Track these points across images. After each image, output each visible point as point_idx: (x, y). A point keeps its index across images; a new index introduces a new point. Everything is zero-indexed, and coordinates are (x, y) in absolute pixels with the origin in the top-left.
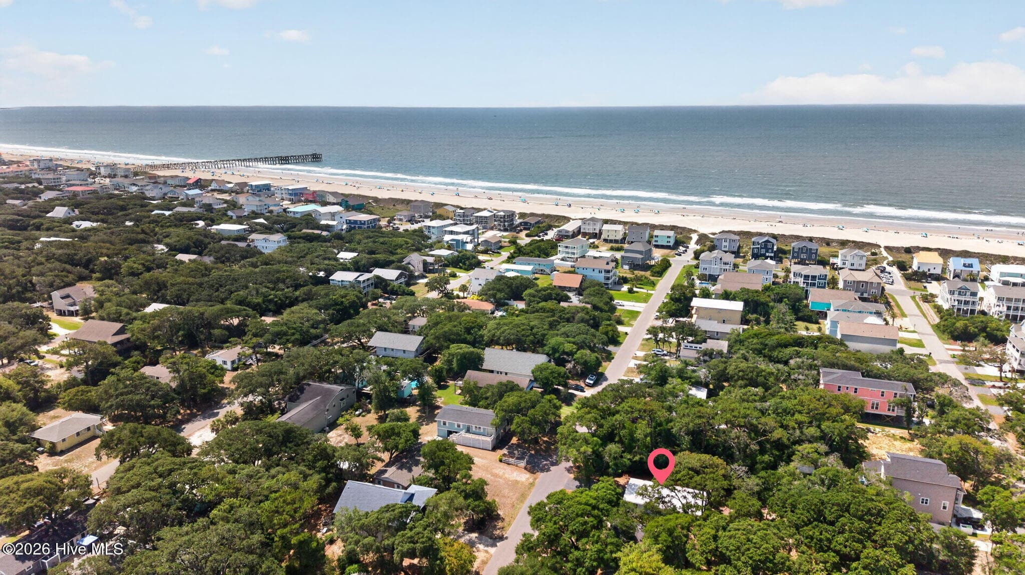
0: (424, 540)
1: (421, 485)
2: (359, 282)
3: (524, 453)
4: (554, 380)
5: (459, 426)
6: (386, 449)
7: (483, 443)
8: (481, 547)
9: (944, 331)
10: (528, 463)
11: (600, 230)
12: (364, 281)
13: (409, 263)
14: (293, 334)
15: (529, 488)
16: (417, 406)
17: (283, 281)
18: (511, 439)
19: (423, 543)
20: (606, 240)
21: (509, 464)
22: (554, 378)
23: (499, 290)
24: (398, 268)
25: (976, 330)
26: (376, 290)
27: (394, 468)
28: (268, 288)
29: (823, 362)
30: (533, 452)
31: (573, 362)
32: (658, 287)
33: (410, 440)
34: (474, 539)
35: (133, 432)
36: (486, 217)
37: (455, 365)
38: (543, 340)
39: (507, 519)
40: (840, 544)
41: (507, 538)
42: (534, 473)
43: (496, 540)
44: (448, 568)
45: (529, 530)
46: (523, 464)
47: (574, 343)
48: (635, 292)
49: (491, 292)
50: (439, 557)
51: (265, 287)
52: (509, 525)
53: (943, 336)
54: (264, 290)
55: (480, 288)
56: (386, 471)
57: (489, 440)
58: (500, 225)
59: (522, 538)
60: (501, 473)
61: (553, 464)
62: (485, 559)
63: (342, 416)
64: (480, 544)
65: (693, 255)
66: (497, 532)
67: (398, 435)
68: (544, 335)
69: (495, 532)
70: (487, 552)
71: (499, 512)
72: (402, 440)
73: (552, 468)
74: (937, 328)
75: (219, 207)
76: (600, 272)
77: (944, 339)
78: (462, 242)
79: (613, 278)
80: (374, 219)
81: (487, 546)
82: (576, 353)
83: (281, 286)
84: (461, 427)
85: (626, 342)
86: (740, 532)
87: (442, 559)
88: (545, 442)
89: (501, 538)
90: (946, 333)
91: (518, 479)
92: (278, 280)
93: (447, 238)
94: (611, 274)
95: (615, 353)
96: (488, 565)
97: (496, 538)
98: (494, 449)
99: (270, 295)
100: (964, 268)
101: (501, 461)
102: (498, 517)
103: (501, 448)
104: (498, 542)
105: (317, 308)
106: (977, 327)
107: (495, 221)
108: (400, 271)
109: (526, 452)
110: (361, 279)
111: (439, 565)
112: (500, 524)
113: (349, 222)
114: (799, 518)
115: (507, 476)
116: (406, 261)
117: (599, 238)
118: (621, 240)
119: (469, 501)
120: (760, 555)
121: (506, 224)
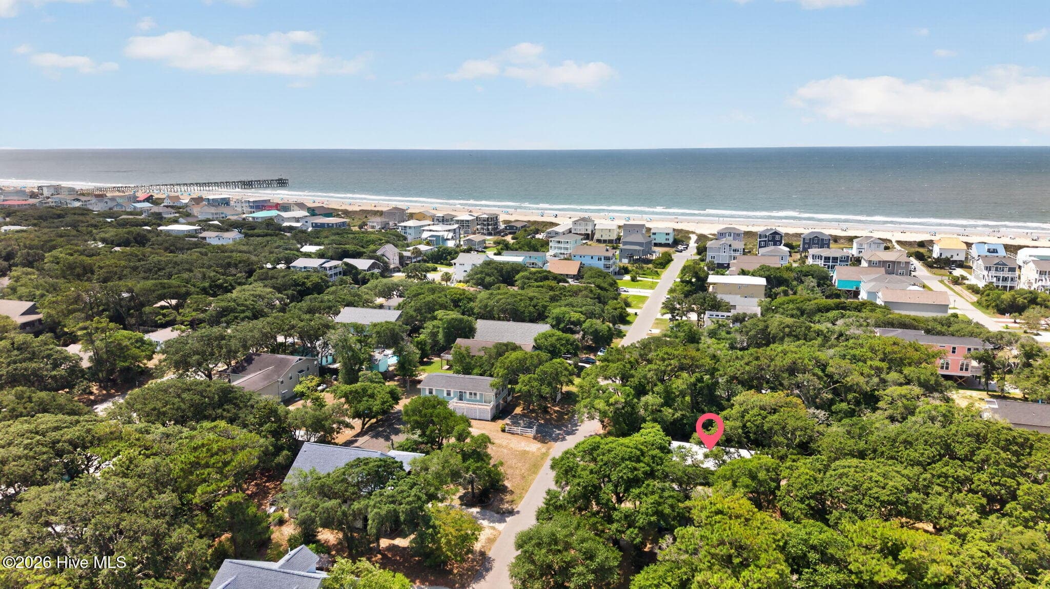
0: (410, 499)
1: (403, 450)
2: (325, 268)
3: (531, 423)
4: (562, 348)
5: (449, 394)
6: (357, 415)
7: (480, 413)
8: (485, 523)
9: (988, 307)
10: (537, 432)
11: (592, 231)
12: (331, 268)
13: (383, 255)
14: (243, 311)
15: (542, 459)
16: (395, 381)
17: (236, 266)
18: (514, 409)
19: (409, 503)
20: (599, 241)
21: (513, 434)
22: (562, 345)
23: (488, 275)
24: (371, 258)
25: (1026, 301)
26: (344, 277)
27: (366, 438)
28: (217, 272)
29: (876, 321)
30: (542, 422)
31: (582, 333)
32: (662, 276)
33: (387, 402)
34: (475, 514)
35: (19, 397)
36: (468, 221)
37: (441, 336)
38: (544, 312)
39: (517, 491)
40: (985, 483)
41: (518, 512)
42: (546, 443)
43: (504, 514)
44: (443, 540)
45: (554, 487)
46: (532, 432)
47: (581, 312)
48: (638, 281)
49: (479, 276)
50: (431, 523)
51: (214, 271)
52: (521, 498)
53: (988, 311)
54: (212, 274)
55: (465, 274)
56: (356, 441)
57: (487, 409)
58: (483, 229)
59: (545, 495)
60: (504, 444)
61: (569, 433)
62: (492, 537)
63: (300, 383)
64: (484, 519)
65: (695, 251)
66: (506, 506)
67: (372, 396)
68: (545, 307)
69: (501, 506)
70: (494, 528)
71: (507, 483)
72: (378, 402)
73: (567, 437)
74: (979, 304)
75: (170, 216)
76: (600, 259)
77: (989, 314)
78: (443, 238)
79: (614, 267)
80: (343, 223)
81: (494, 522)
82: (584, 322)
83: (233, 271)
84: (452, 395)
85: (637, 322)
86: (853, 470)
87: (434, 527)
88: (556, 412)
89: (511, 513)
90: (990, 307)
91: (527, 449)
92: (229, 265)
93: (425, 235)
94: (611, 262)
95: (626, 331)
96: (496, 544)
97: (504, 513)
98: (494, 419)
99: (219, 279)
100: (988, 254)
101: (503, 431)
102: (504, 490)
103: (502, 418)
104: (508, 517)
105: (274, 288)
106: (1025, 298)
107: (478, 225)
108: (373, 261)
109: (533, 422)
110: (327, 265)
111: (431, 535)
112: (508, 497)
113: (315, 226)
114: (923, 454)
115: (512, 445)
116: (379, 253)
117: (592, 239)
118: (616, 240)
119: (468, 462)
120: (888, 495)
121: (490, 227)
